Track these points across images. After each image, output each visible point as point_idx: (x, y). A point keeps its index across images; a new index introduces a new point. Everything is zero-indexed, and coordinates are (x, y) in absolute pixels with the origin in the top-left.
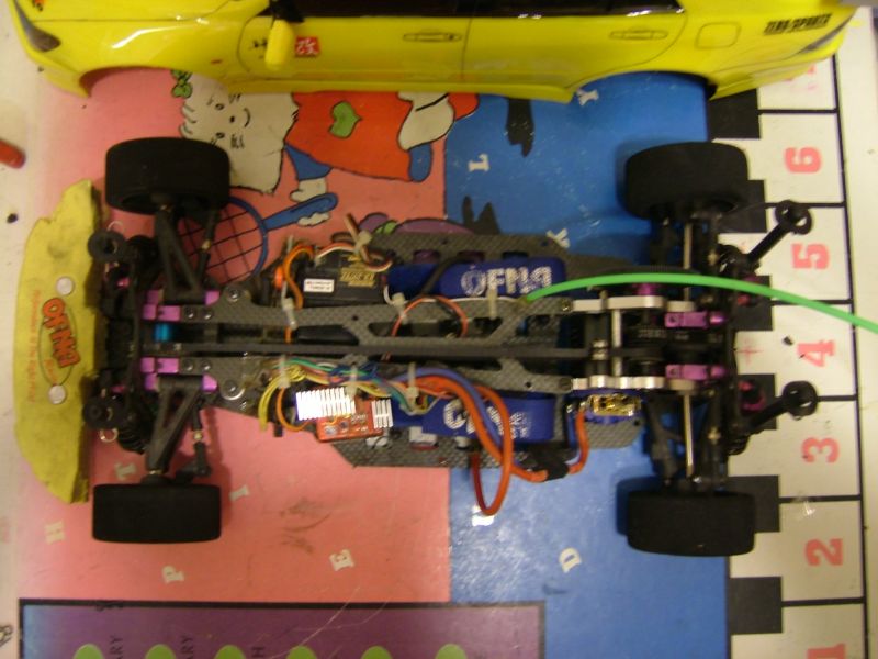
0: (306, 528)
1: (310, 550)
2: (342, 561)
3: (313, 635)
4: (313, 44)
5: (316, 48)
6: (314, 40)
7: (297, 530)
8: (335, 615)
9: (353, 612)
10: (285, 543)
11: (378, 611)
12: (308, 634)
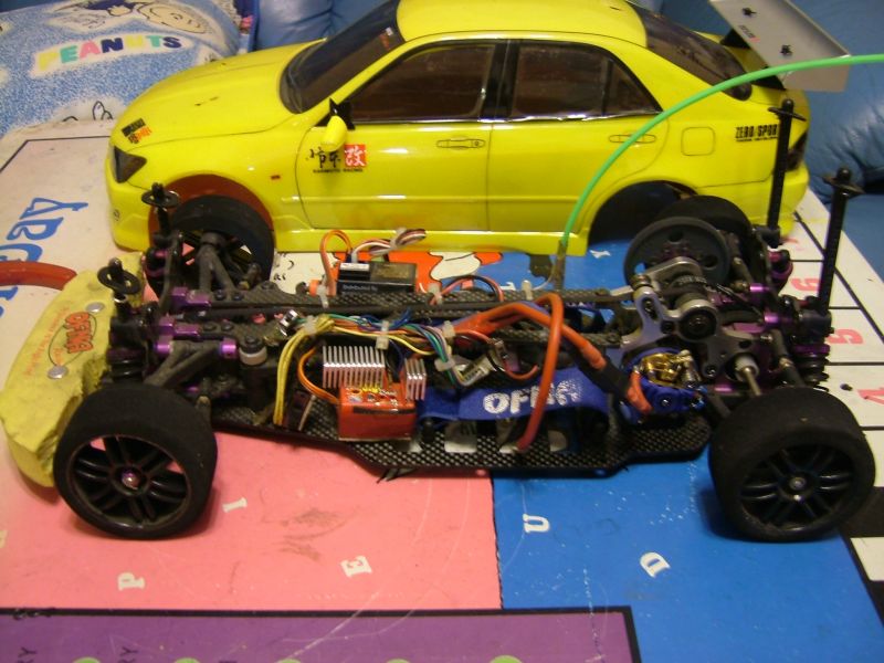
0: (313, 536)
1: (316, 557)
2: (358, 567)
3: (308, 647)
4: (361, 152)
5: (363, 157)
6: (362, 147)
7: (301, 538)
8: (342, 624)
9: (369, 620)
10: (284, 550)
11: (403, 619)
12: (302, 646)
